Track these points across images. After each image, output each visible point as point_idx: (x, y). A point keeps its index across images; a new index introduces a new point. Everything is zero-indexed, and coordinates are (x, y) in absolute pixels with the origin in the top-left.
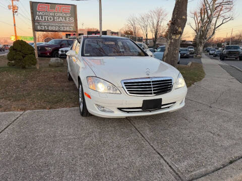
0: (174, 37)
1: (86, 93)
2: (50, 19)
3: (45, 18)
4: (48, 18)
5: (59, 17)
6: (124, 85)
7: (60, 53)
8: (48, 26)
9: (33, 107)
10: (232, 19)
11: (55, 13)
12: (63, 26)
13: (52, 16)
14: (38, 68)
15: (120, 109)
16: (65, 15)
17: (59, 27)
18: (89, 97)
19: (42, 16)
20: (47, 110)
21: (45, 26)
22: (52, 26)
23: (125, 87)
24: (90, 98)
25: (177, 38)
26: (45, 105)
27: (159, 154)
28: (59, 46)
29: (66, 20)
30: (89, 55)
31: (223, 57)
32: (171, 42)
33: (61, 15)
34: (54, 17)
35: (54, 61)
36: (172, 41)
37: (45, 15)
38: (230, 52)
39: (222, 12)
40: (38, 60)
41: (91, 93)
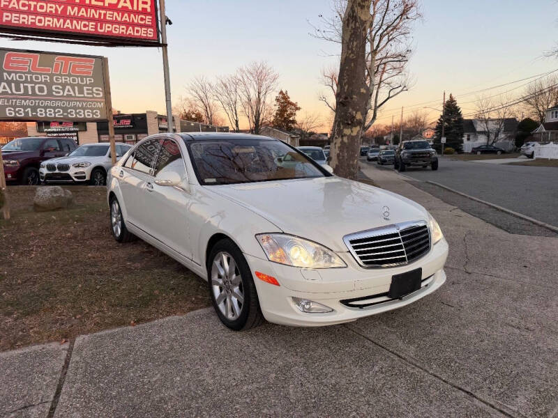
0: (347, 131)
1: (258, 274)
2: (41, 90)
3: (26, 88)
4: (33, 88)
5: (64, 85)
6: (350, 247)
7: (44, 171)
8: (34, 109)
9: (89, 324)
10: (404, 88)
11: (51, 76)
12: (75, 108)
13: (45, 82)
14: (7, 216)
15: (346, 303)
16: (78, 80)
17: (65, 109)
18: (274, 281)
19: (17, 84)
20: (130, 328)
21: (25, 107)
22: (46, 108)
23: (353, 252)
24: (278, 284)
25: (354, 134)
26: (119, 316)
27: (460, 389)
28: (37, 155)
29: (81, 92)
30: (214, 180)
31: (401, 165)
32: (342, 142)
33: (70, 80)
34: (49, 85)
35: (48, 195)
36: (345, 139)
37: (26, 81)
38: (413, 154)
39: (385, 75)
40: (6, 195)
41: (277, 272)
